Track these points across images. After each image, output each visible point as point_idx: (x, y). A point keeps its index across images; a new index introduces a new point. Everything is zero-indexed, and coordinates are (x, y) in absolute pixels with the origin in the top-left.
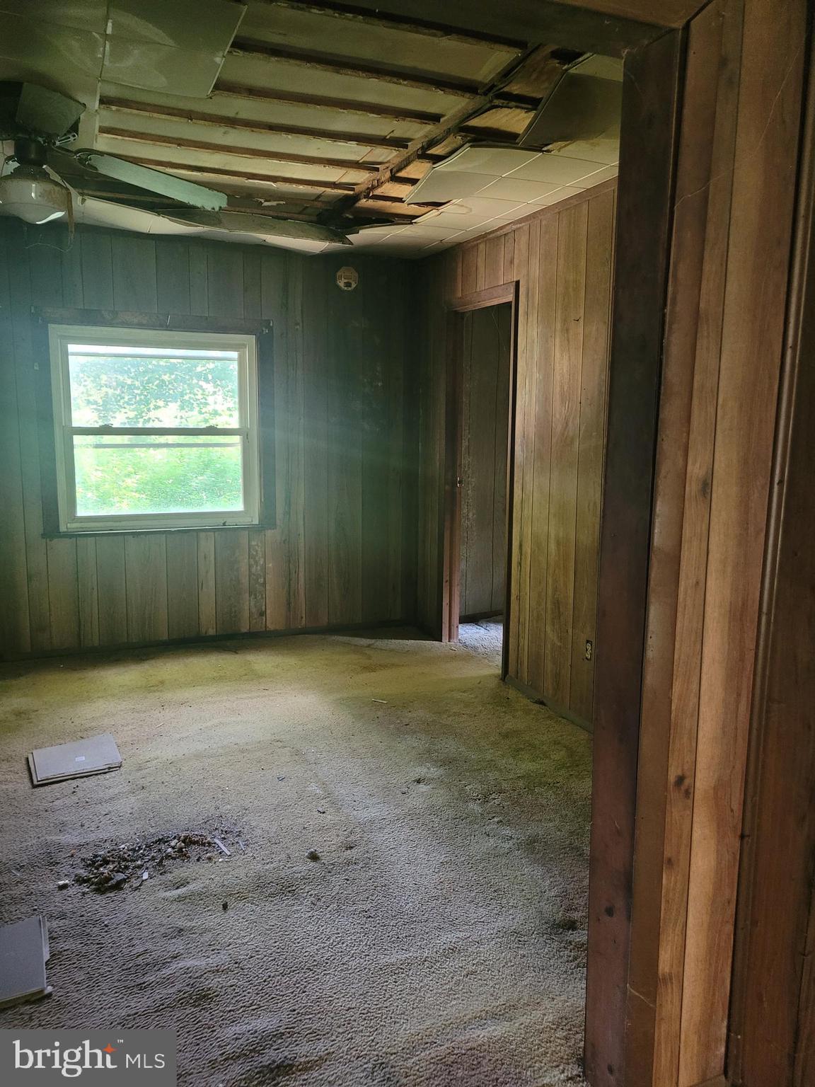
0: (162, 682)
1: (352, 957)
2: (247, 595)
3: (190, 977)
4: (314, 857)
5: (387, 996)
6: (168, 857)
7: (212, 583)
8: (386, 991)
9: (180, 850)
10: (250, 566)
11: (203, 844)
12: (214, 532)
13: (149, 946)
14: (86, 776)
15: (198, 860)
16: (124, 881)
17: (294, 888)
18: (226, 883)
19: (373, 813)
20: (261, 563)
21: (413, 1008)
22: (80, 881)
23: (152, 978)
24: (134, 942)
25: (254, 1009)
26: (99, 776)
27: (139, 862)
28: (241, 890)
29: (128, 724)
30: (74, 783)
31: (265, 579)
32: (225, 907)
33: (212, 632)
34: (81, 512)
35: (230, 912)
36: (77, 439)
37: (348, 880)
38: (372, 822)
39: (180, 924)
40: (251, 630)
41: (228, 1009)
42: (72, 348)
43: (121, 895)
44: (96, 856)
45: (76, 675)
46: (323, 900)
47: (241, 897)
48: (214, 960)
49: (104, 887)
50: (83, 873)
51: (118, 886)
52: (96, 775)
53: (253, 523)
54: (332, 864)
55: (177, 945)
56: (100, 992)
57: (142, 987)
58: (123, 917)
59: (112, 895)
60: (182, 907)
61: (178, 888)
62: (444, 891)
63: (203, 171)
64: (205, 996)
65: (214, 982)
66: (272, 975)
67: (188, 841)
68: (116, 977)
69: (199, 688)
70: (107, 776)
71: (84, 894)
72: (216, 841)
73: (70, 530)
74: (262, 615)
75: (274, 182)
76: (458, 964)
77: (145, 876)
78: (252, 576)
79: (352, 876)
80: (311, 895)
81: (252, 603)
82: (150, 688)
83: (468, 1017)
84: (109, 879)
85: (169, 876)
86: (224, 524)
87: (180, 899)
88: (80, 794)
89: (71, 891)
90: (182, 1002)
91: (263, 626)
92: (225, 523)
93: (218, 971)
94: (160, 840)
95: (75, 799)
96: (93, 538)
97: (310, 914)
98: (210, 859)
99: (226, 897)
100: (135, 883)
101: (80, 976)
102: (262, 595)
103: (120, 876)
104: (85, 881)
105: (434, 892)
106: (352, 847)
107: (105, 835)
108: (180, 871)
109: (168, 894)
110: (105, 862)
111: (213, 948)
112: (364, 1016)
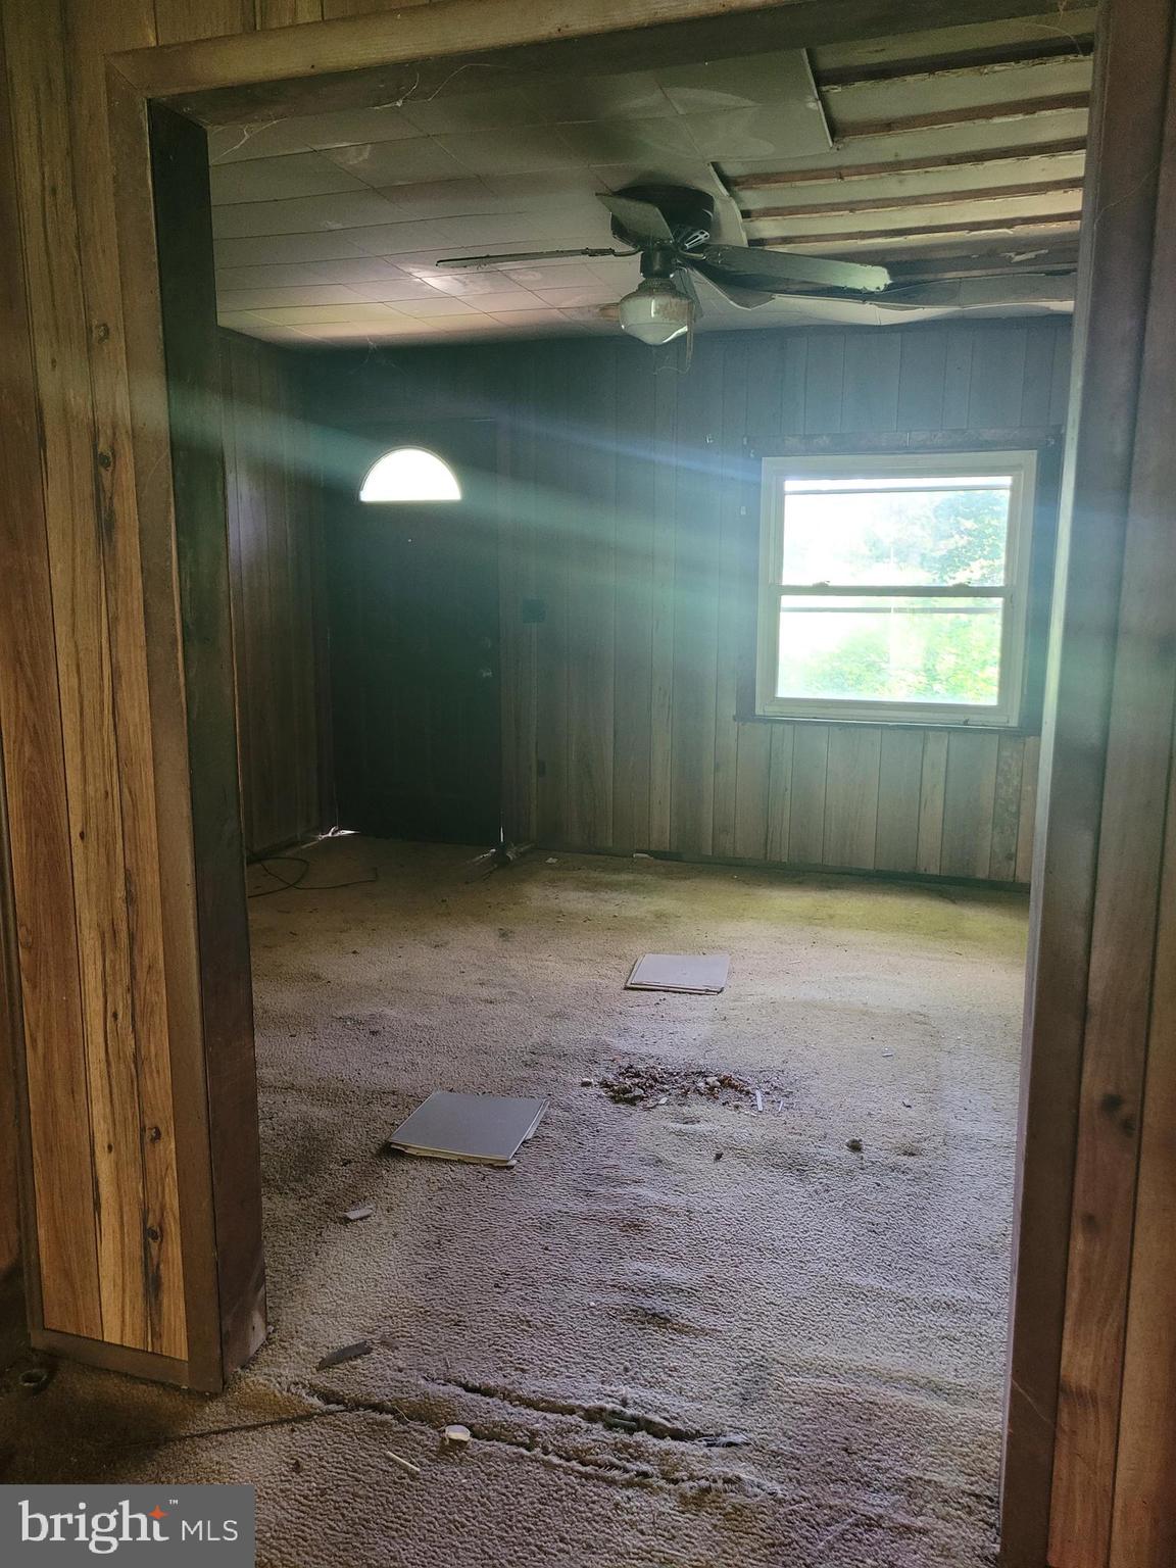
0: (831, 917)
1: (818, 1259)
2: (990, 826)
3: (635, 1204)
4: (855, 1147)
5: (825, 1312)
6: (698, 1091)
7: (939, 802)
8: (827, 1306)
9: (712, 1088)
10: (997, 786)
11: (741, 1091)
12: (949, 732)
13: (622, 1163)
14: (679, 992)
15: (724, 1104)
16: (642, 1099)
17: (807, 1168)
18: (735, 1135)
19: (981, 1129)
20: (1015, 783)
21: (844, 1336)
22: (605, 1085)
23: (603, 1191)
24: (612, 1154)
25: (676, 1258)
26: (692, 996)
27: (666, 1086)
28: (746, 1149)
29: (761, 953)
30: (666, 995)
31: (1019, 807)
32: (719, 1157)
33: (934, 870)
34: (783, 692)
35: (719, 1165)
36: (787, 601)
37: (879, 1185)
38: (967, 1138)
39: (663, 1155)
40: (993, 878)
41: (649, 1246)
42: (791, 485)
43: (631, 1109)
44: (631, 1067)
45: (744, 889)
46: (832, 1193)
47: (742, 1156)
48: (670, 1200)
49: (621, 1097)
50: (610, 1077)
51: (632, 1102)
52: (690, 993)
53: (1010, 725)
54: (872, 1162)
55: (648, 1173)
56: (551, 1183)
57: (588, 1194)
58: (618, 1129)
59: (622, 1107)
60: (676, 1141)
61: (686, 1123)
62: (998, 1245)
63: (905, 234)
64: (636, 1225)
65: (655, 1218)
66: (716, 1237)
67: (726, 1083)
68: (574, 1177)
69: (874, 932)
70: (700, 998)
71: (600, 1096)
72: (758, 1093)
73: (766, 714)
74: (1011, 859)
75: (1009, 228)
76: (943, 1321)
77: (663, 1101)
78: (999, 801)
79: (889, 1183)
80: (821, 1183)
81: (996, 839)
82: (810, 920)
83: (900, 1374)
84: (626, 1091)
85: (685, 1109)
86: (966, 723)
87: (680, 1134)
88: (662, 1007)
89: (590, 1090)
90: (612, 1221)
91: (1012, 874)
92: (967, 721)
93: (665, 1210)
94: (700, 1073)
95: (653, 1010)
96: (791, 727)
97: (805, 1200)
98: (737, 1107)
99: (725, 1148)
100: (650, 1103)
101: (546, 1163)
102: (1012, 830)
103: (638, 1092)
104: (607, 1086)
105: (983, 1240)
106: (913, 1155)
107: (654, 1051)
108: (698, 1107)
109: (673, 1125)
110: (637, 1075)
111: (677, 1188)
112: (781, 1317)
